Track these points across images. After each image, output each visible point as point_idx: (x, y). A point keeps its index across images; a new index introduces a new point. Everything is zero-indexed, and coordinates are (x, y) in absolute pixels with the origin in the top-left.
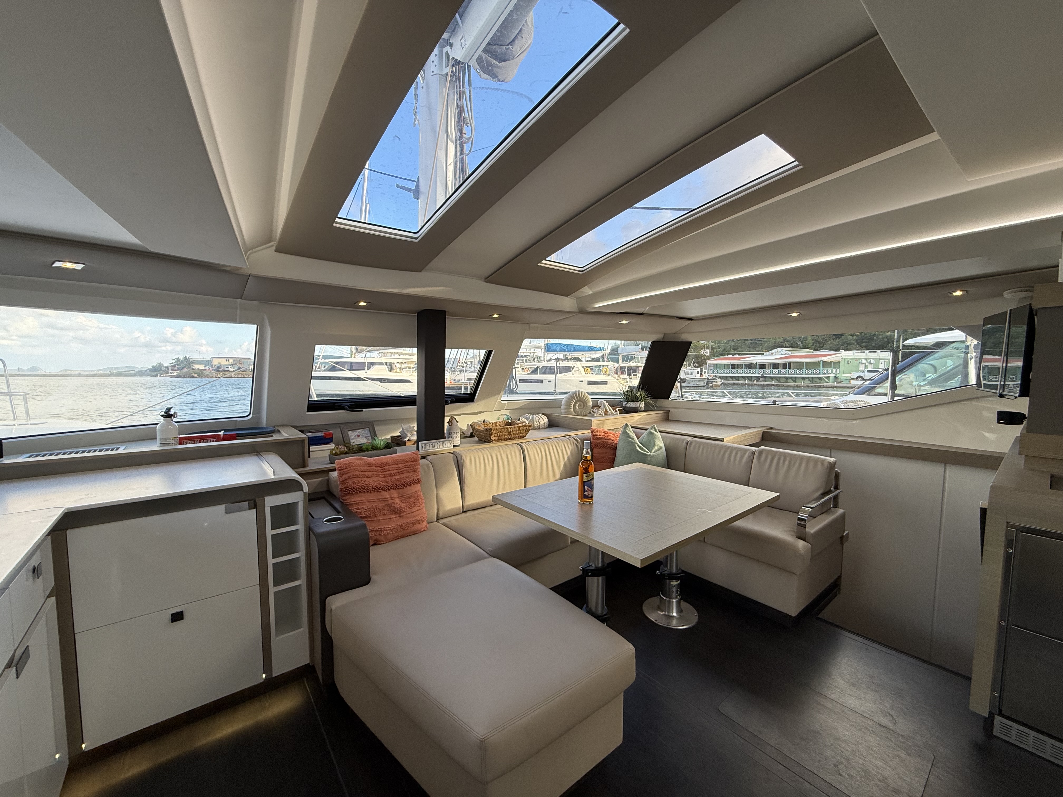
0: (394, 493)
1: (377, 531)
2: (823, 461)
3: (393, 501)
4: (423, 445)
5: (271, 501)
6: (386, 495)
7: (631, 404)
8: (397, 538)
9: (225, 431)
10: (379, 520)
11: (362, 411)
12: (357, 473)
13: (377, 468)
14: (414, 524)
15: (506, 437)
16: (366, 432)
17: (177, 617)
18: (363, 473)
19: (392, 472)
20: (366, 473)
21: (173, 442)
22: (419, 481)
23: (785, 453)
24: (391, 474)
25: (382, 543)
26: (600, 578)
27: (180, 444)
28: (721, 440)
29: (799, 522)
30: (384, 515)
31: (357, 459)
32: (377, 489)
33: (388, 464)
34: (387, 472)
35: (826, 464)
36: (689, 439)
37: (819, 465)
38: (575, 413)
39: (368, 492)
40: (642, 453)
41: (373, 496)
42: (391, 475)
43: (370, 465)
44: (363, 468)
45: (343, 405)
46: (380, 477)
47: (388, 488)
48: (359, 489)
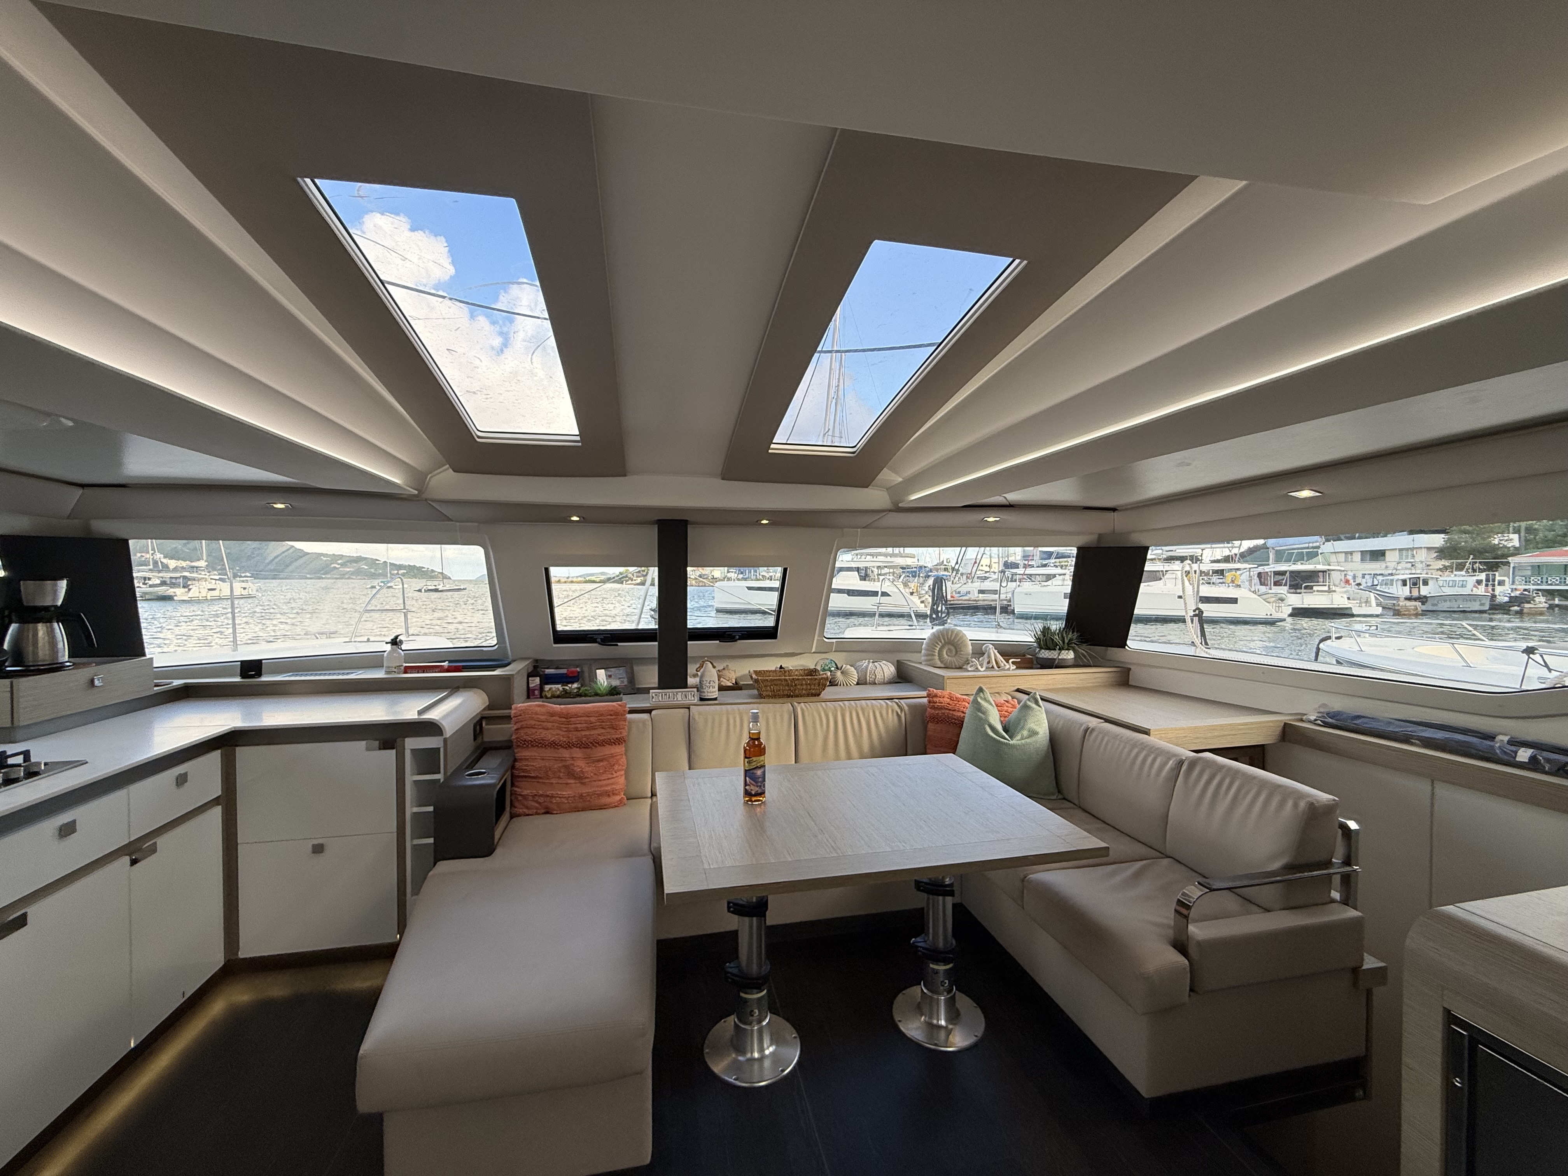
0: (577, 753)
1: (548, 796)
2: (1301, 795)
3: (572, 762)
4: (654, 695)
5: (412, 743)
6: (565, 753)
7: (1045, 654)
8: (577, 810)
9: (450, 661)
10: (552, 783)
11: (617, 645)
12: (533, 722)
13: (560, 719)
14: (601, 795)
15: (786, 692)
17: (318, 849)
18: (540, 723)
19: (579, 726)
20: (545, 724)
21: (396, 670)
22: (619, 741)
23: (1237, 772)
24: (577, 728)
25: (555, 812)
27: (405, 672)
28: (1146, 732)
29: (1179, 908)
30: (559, 778)
31: (539, 706)
32: (554, 745)
33: (576, 716)
34: (573, 726)
35: (1302, 804)
36: (1093, 722)
37: (1290, 804)
38: (942, 662)
39: (541, 746)
41: (548, 753)
42: (577, 730)
43: (552, 714)
44: (543, 717)
45: (595, 637)
46: (562, 731)
47: (569, 746)
48: (532, 742)
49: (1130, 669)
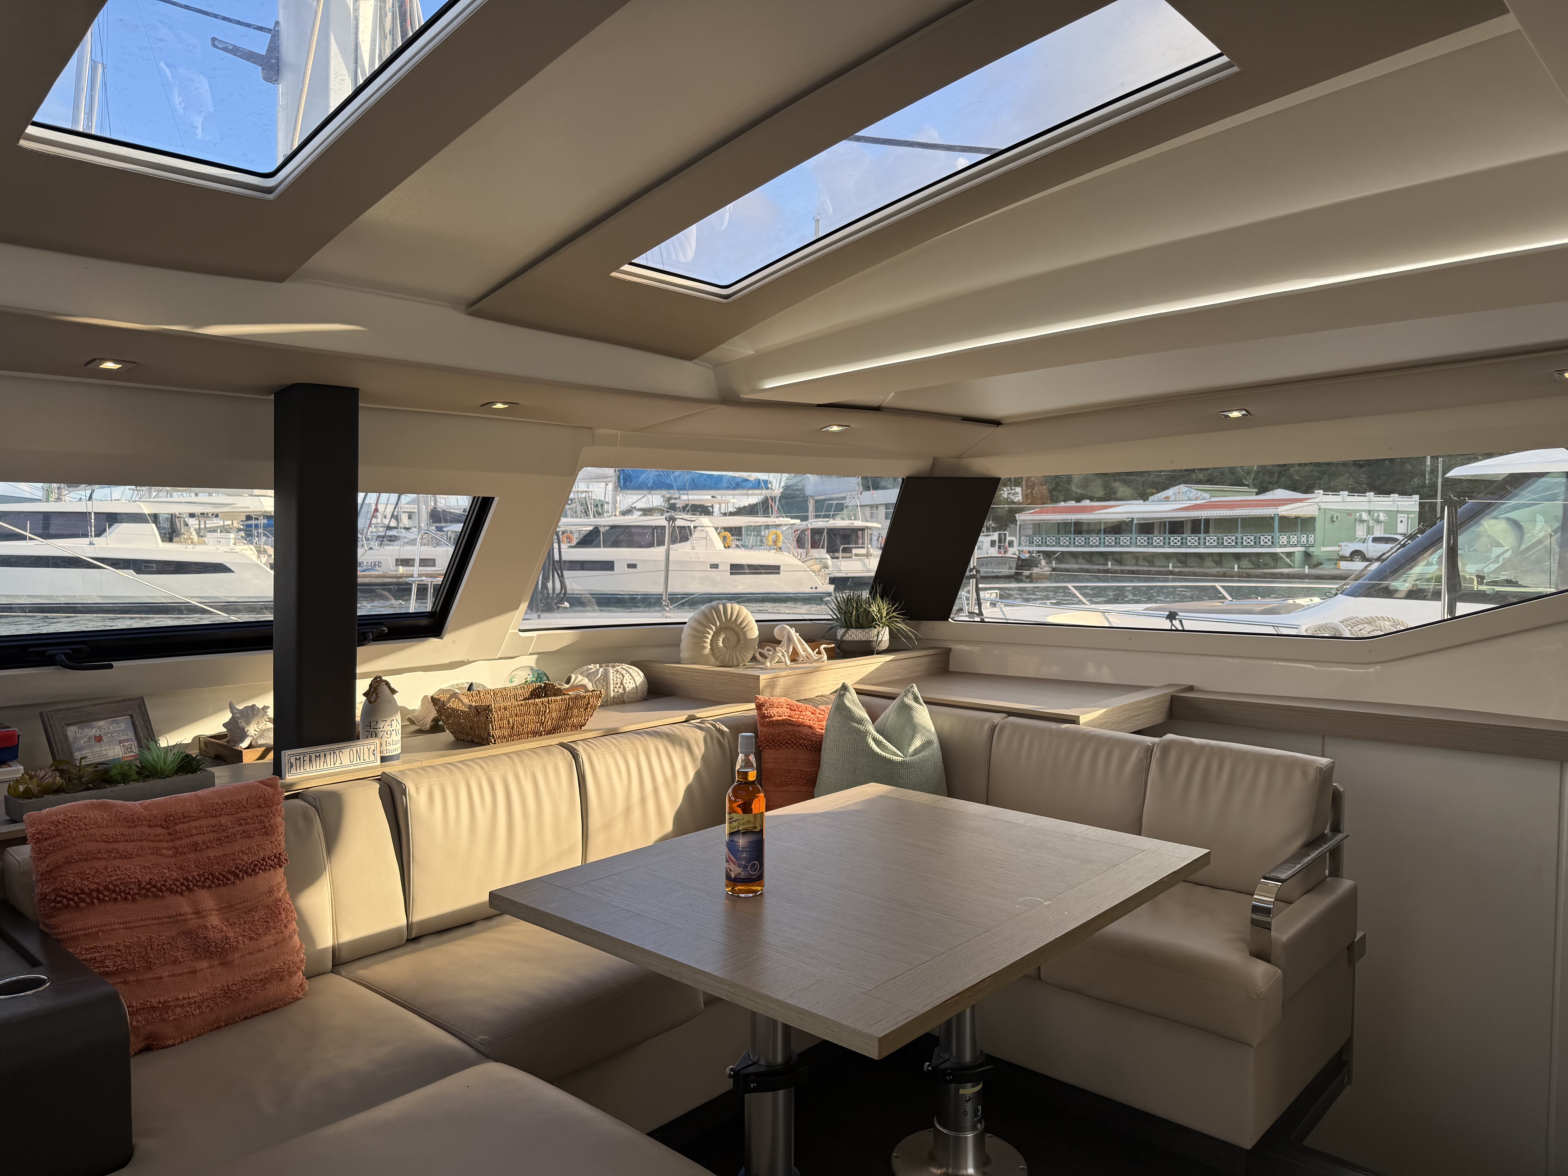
0: (207, 899)
1: (154, 1008)
2: (1305, 765)
3: (201, 922)
4: (293, 760)
6: (183, 905)
7: (855, 635)
8: (216, 1027)
10: (161, 978)
11: (111, 667)
12: (92, 846)
13: (152, 831)
14: (265, 981)
15: (532, 727)
16: (123, 726)
18: (109, 847)
19: (199, 839)
20: (121, 846)
22: (278, 861)
23: (1223, 750)
24: (197, 843)
25: (170, 1042)
26: (781, 1093)
28: (1074, 720)
29: (1255, 916)
30: (175, 961)
31: (94, 807)
32: (152, 890)
33: (186, 817)
34: (185, 841)
35: (1312, 774)
36: (997, 718)
37: (1298, 774)
38: (716, 659)
39: (126, 899)
40: (884, 758)
41: (141, 911)
42: (195, 847)
43: (132, 821)
45: (51, 651)
46: (163, 855)
47: (187, 886)
48: (98, 891)
49: (950, 649)
